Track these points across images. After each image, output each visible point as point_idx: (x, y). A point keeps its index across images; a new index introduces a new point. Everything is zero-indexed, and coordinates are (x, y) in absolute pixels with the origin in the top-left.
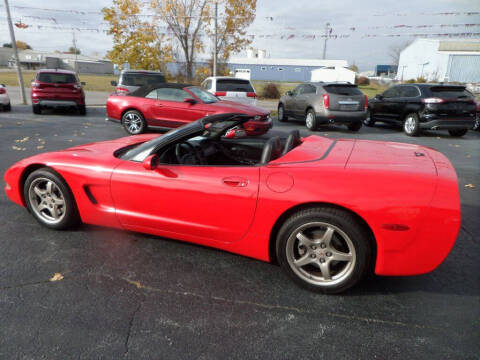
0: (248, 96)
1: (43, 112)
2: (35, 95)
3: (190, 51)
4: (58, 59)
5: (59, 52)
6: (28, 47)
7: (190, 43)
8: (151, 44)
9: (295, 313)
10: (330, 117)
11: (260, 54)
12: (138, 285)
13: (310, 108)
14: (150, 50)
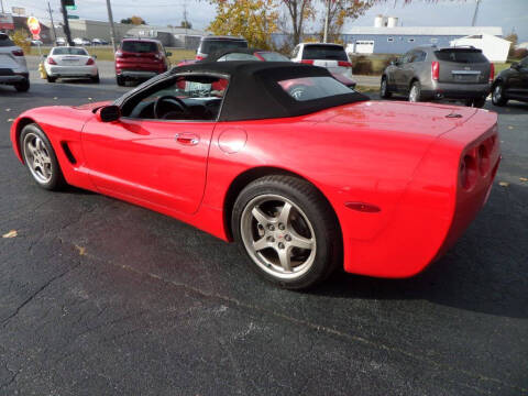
0: (340, 65)
1: (127, 83)
2: (118, 65)
3: (298, 18)
4: (169, 34)
5: (171, 27)
6: (143, 23)
7: (299, 9)
8: (257, 12)
9: (232, 305)
10: (438, 91)
11: (391, 22)
12: (82, 251)
13: (415, 80)
14: (255, 18)
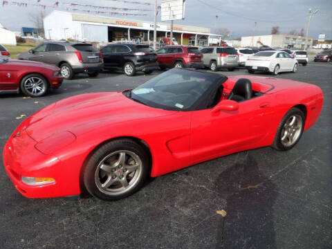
10: (84, 69)
